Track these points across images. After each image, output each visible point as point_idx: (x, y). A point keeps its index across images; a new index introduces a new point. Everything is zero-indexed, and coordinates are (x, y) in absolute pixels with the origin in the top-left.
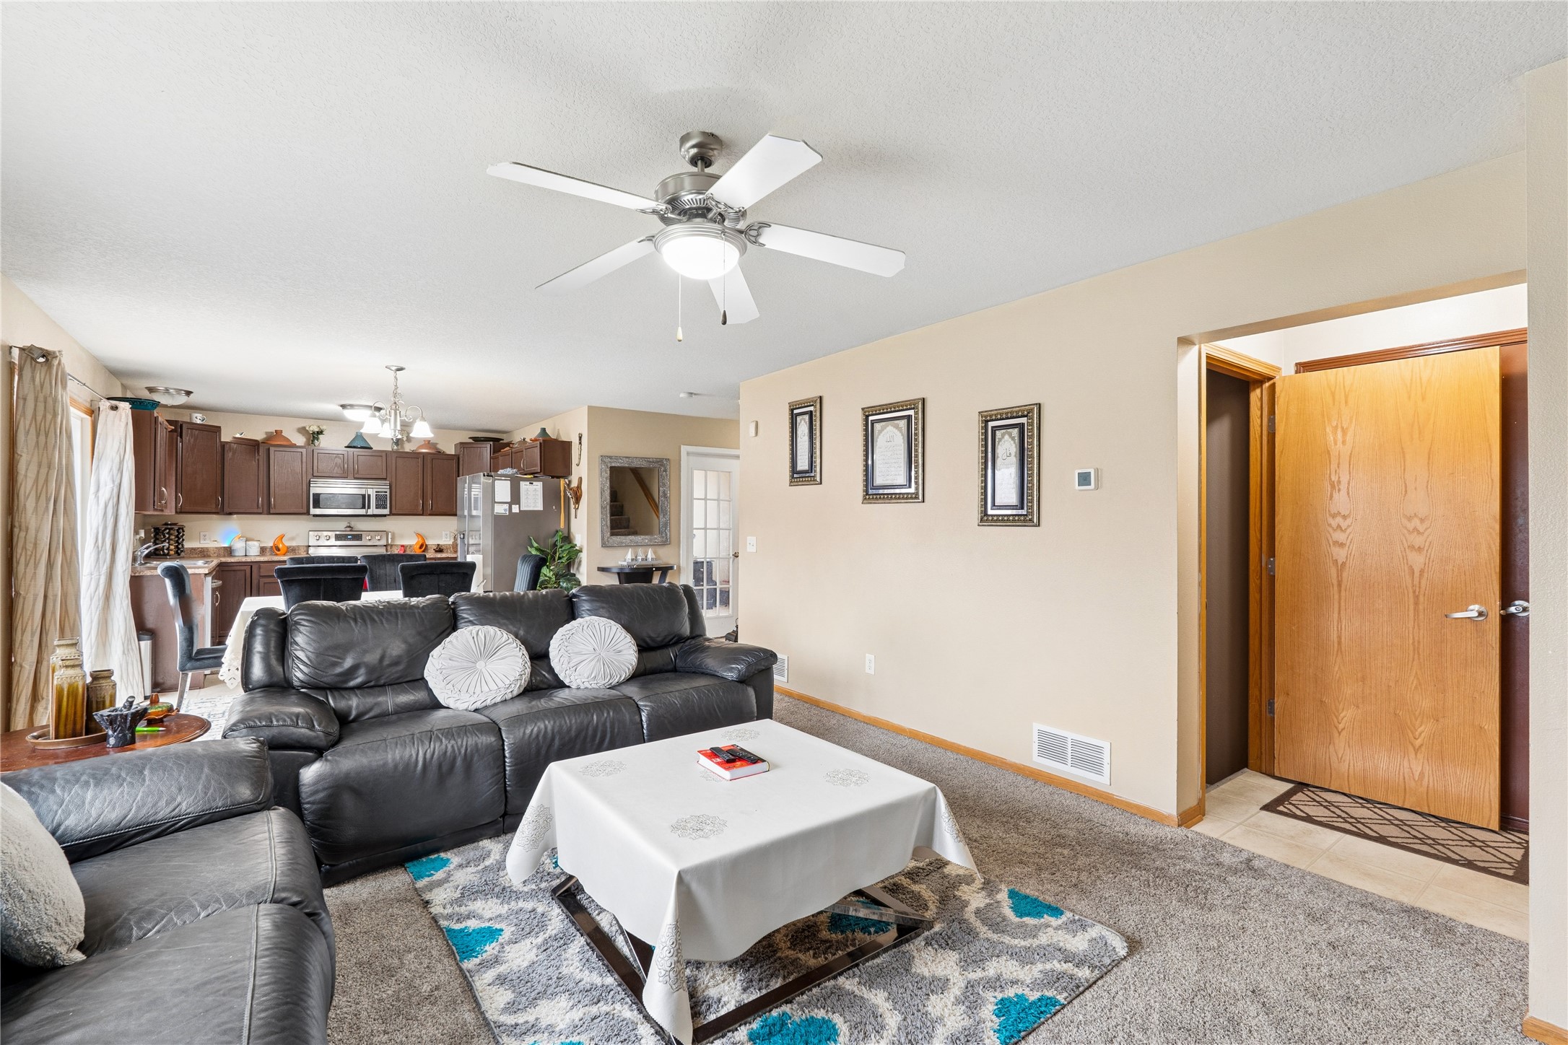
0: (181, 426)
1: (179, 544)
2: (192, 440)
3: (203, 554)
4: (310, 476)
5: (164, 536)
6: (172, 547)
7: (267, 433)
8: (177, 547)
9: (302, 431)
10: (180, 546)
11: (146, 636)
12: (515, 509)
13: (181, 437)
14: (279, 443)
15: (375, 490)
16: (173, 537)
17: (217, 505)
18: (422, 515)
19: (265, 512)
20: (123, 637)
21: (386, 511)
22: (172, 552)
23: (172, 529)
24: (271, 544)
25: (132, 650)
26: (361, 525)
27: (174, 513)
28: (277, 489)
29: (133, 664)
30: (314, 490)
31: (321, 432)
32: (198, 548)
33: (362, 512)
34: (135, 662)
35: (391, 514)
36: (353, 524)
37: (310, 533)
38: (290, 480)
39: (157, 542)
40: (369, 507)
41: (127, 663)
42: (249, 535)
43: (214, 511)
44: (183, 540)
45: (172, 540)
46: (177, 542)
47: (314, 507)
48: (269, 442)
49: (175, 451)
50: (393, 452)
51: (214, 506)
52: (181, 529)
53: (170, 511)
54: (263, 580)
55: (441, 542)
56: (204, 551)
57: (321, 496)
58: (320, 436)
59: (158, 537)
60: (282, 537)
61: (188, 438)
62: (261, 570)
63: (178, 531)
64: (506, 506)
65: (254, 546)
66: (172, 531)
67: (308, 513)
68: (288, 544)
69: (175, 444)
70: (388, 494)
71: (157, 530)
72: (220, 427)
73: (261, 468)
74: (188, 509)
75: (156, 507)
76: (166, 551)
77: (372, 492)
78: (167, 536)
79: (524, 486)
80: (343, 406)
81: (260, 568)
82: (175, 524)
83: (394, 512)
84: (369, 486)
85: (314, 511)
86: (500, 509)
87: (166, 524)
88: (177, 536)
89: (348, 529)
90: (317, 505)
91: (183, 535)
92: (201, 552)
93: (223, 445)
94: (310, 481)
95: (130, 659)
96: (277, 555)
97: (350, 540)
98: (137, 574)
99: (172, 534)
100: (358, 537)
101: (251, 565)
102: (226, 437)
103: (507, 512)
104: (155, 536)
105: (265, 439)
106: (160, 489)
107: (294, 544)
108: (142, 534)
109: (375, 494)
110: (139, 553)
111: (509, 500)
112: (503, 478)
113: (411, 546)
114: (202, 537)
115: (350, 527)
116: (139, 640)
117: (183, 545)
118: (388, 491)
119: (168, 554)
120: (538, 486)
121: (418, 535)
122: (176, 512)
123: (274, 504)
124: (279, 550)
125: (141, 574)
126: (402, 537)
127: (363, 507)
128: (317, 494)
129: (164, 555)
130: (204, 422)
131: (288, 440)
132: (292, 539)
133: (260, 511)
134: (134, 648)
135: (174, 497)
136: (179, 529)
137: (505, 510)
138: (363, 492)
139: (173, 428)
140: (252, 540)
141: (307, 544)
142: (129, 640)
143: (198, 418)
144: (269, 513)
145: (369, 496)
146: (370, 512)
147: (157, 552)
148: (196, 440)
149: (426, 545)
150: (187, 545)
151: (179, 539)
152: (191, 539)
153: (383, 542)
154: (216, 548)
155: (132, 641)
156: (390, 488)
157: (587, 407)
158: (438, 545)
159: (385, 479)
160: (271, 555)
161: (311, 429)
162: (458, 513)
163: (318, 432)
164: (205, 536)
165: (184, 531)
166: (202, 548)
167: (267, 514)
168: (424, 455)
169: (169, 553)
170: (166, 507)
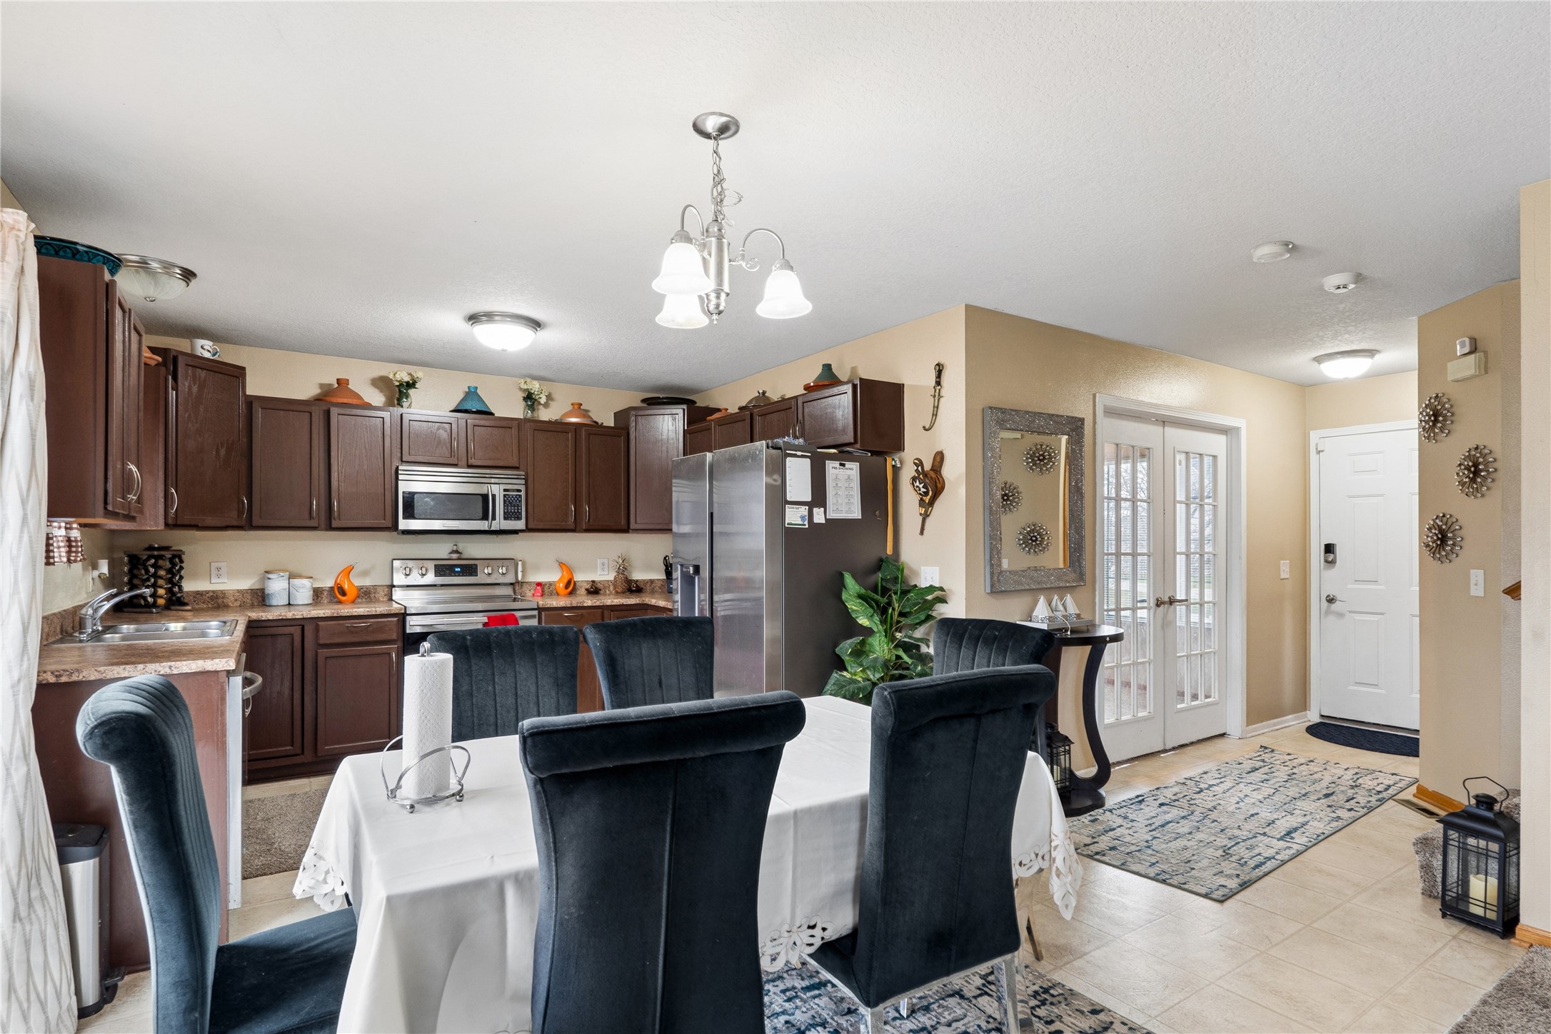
0: (175, 359)
1: (174, 585)
2: (195, 389)
3: (215, 603)
4: (396, 462)
5: (147, 571)
6: (161, 592)
7: (321, 386)
8: (170, 591)
9: (381, 383)
10: (176, 589)
11: (84, 849)
12: (819, 517)
13: (175, 378)
14: (345, 401)
15: (503, 487)
16: (162, 573)
17: (240, 513)
18: (573, 531)
19: (323, 526)
20: (14, 873)
21: (520, 524)
22: (161, 602)
23: (161, 557)
24: (330, 583)
25: (43, 897)
26: (475, 549)
27: (161, 527)
28: (342, 484)
29: (44, 941)
30: (404, 487)
31: (411, 385)
32: (207, 592)
33: (483, 525)
34: (50, 931)
35: (529, 529)
36: (461, 547)
37: (394, 561)
38: (365, 467)
39: (136, 581)
40: (494, 518)
41: (27, 943)
42: (294, 568)
43: (235, 523)
44: (181, 578)
45: (161, 577)
46: (170, 581)
47: (405, 517)
48: (327, 399)
49: (162, 403)
50: (526, 420)
51: (234, 514)
52: (177, 557)
53: (153, 522)
54: (324, 652)
55: (597, 578)
56: (217, 597)
57: (416, 496)
58: (411, 392)
59: (135, 572)
60: (348, 571)
61: (187, 384)
62: (321, 633)
63: (171, 560)
64: (804, 510)
65: (304, 586)
66: (161, 562)
67: (395, 527)
68: (358, 582)
69: (162, 392)
70: (523, 493)
71: (135, 561)
72: (243, 369)
73: (315, 442)
74: (187, 519)
75: (110, 508)
76: (150, 600)
77: (497, 490)
78: (152, 570)
79: (832, 467)
80: (473, 318)
81: (317, 629)
82: (167, 548)
83: (530, 527)
84: (493, 480)
85: (404, 524)
86: (795, 517)
87: (151, 548)
88: (170, 571)
89: (455, 556)
90: (410, 514)
91: (181, 568)
92: (212, 598)
93: (251, 401)
94: (397, 468)
95: (36, 927)
96: (340, 602)
97: (458, 574)
98: (64, 679)
99: (161, 567)
100: (470, 570)
101: (302, 623)
102: (255, 386)
103: (806, 523)
104: (130, 571)
105: (319, 394)
106: (124, 464)
107: (367, 582)
108: (104, 568)
109: (502, 493)
110: (90, 612)
111: (809, 498)
112: (799, 453)
113: (550, 584)
114: (214, 572)
115: (457, 552)
116: (64, 860)
117: (180, 587)
118: (523, 488)
119: (154, 605)
120: (853, 469)
121: (562, 565)
122: (167, 525)
123: (339, 510)
124: (343, 593)
125: (75, 678)
126: (537, 568)
127: (485, 517)
128: (410, 493)
129: (148, 606)
130: (216, 357)
131: (359, 397)
132: (365, 573)
133: (313, 523)
134: (48, 891)
135: (162, 494)
136: (174, 556)
137: (803, 518)
138: (482, 489)
139: (160, 359)
140: (300, 576)
141: (388, 583)
142: (33, 877)
143: (204, 348)
144: (330, 528)
145: (494, 496)
146: (495, 526)
147: (135, 601)
148: (201, 387)
149: (575, 583)
150: (189, 586)
151: (174, 575)
152: (195, 576)
153: (510, 578)
154: (238, 591)
155: (44, 872)
156: (526, 484)
157: (964, 305)
158: (593, 582)
159: (516, 468)
160: (331, 602)
161: (398, 377)
162: (675, 528)
163: (408, 383)
164: (218, 569)
165: (182, 561)
166: (213, 591)
167: (327, 530)
168: (577, 426)
169: (155, 602)
170: (141, 511)
